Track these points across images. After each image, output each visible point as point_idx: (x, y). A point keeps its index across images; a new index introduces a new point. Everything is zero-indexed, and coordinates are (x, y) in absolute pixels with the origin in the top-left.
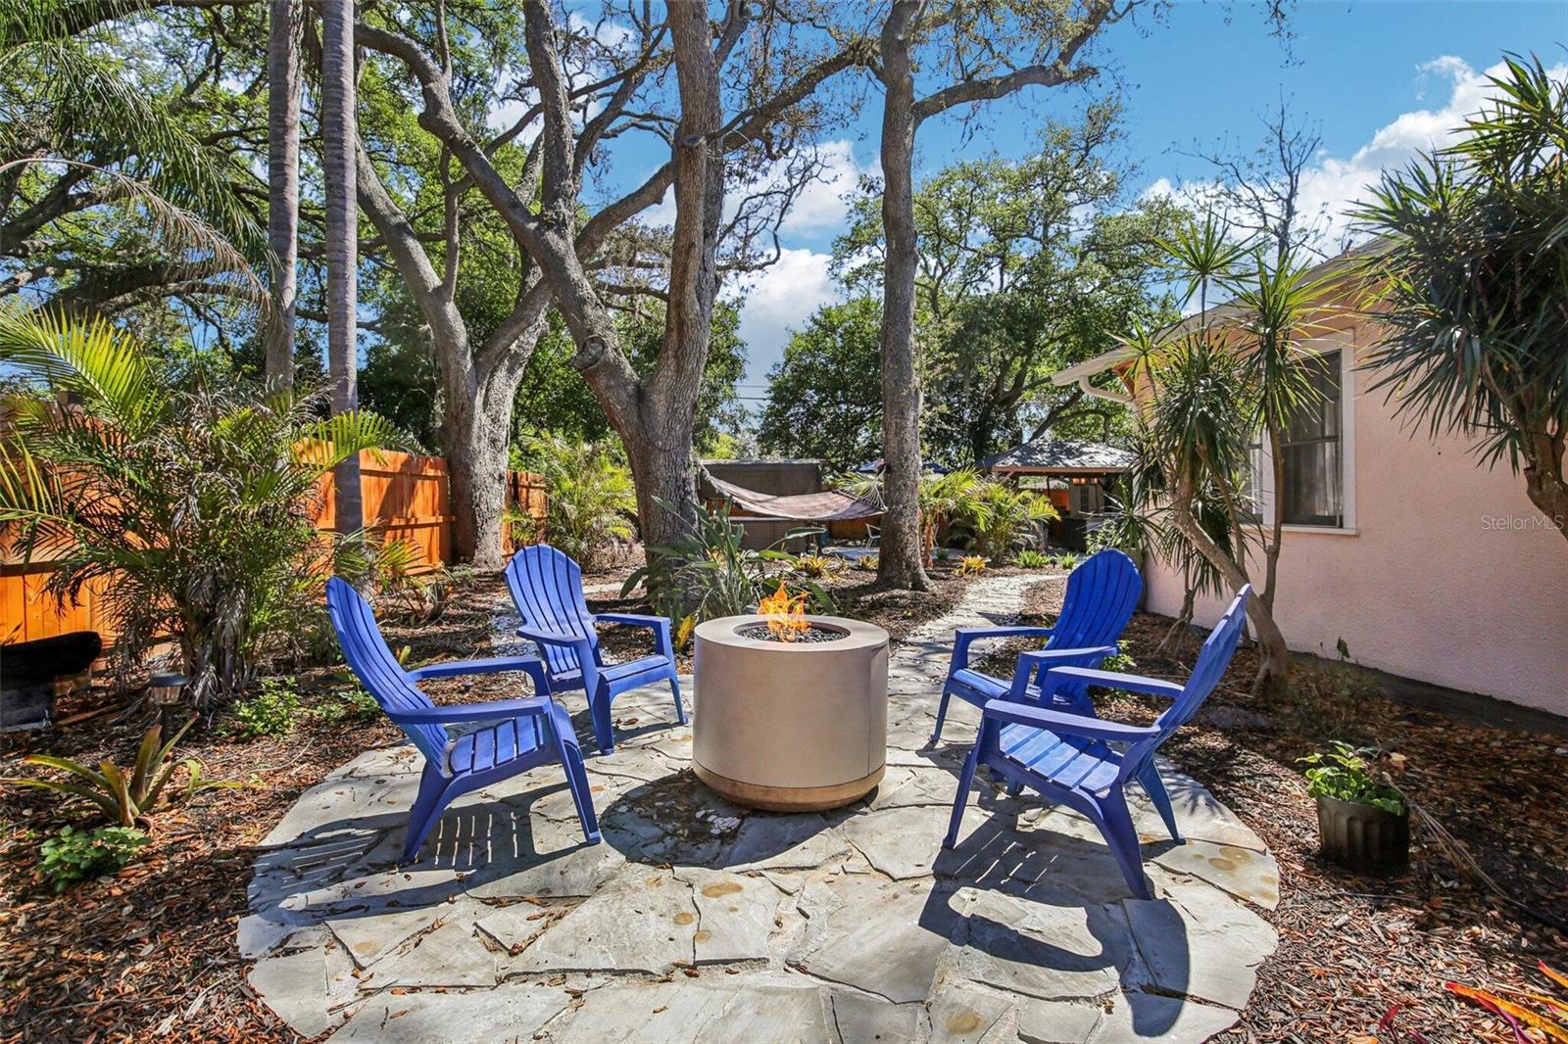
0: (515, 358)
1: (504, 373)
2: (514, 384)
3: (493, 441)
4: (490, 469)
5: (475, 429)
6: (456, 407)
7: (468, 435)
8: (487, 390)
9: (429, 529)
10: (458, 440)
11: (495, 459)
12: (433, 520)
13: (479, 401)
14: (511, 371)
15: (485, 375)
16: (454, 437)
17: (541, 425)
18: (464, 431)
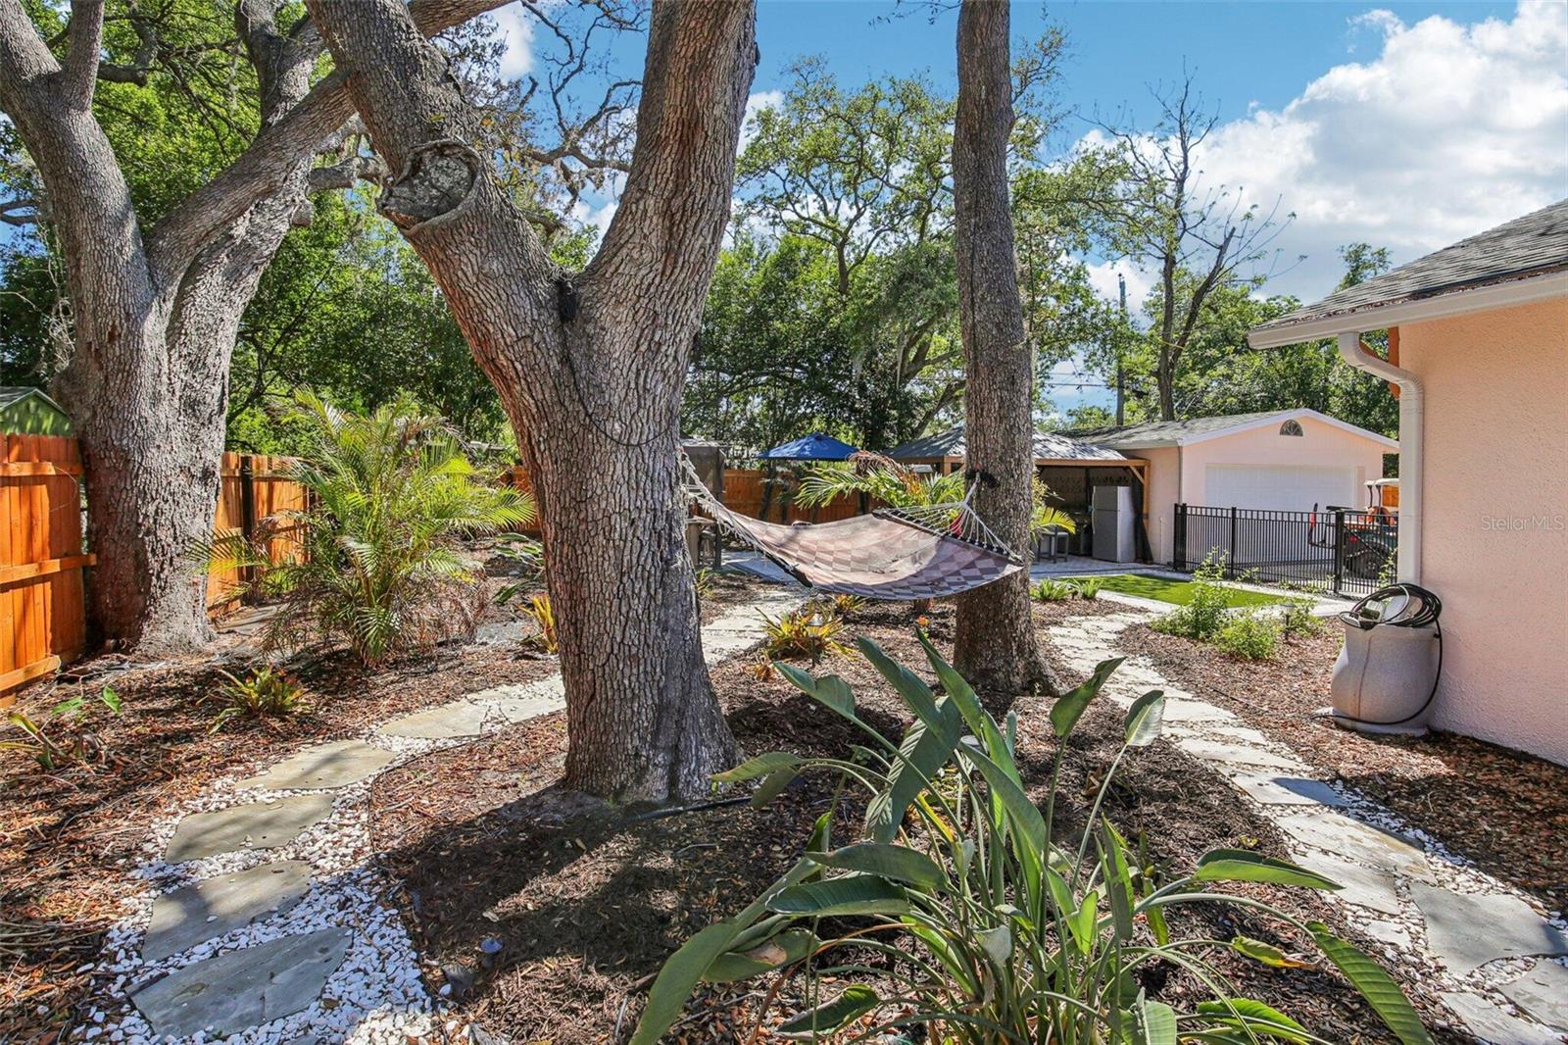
0: (243, 253)
1: (218, 278)
2: (240, 302)
3: (191, 406)
4: (182, 458)
5: (147, 381)
6: (98, 332)
7: (128, 390)
8: (179, 306)
9: (19, 592)
10: (103, 399)
11: (194, 438)
12: (29, 571)
13: (154, 326)
14: (234, 276)
15: (171, 275)
16: (92, 395)
17: (299, 381)
18: (116, 383)
